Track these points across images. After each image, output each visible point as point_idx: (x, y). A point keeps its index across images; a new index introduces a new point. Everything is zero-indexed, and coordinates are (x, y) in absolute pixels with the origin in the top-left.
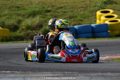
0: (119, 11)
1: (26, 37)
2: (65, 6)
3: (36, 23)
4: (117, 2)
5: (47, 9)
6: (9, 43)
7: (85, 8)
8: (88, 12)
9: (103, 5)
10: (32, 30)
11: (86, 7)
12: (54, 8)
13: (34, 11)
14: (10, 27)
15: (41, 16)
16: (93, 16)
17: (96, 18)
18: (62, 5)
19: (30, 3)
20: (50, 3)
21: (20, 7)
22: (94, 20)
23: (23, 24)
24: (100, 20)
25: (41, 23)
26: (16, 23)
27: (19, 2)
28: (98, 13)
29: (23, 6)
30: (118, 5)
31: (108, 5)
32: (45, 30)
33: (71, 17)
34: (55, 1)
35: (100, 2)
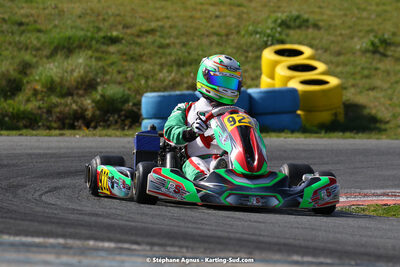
0: (326, 50)
1: (45, 116)
2: (162, 27)
3: (76, 74)
4: (321, 24)
5: (109, 34)
7: (224, 38)
8: (234, 51)
9: (279, 29)
11: (227, 35)
12: (129, 31)
13: (70, 38)
15: (90, 53)
16: (247, 61)
17: (258, 68)
18: (154, 25)
19: (57, 11)
20: (118, 15)
21: (28, 24)
22: (253, 75)
23: (37, 78)
24: (272, 77)
25: (91, 75)
26: (14, 70)
27: (22, 8)
29: (35, 22)
30: (322, 31)
31: (292, 32)
33: (181, 62)
34: (133, 9)
35: (270, 21)
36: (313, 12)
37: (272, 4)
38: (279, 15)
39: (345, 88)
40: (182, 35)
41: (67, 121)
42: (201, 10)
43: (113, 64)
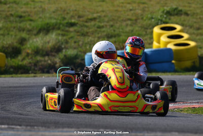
0: (191, 27)
1: (33, 67)
2: (100, 17)
3: (50, 44)
4: (189, 12)
5: (70, 21)
6: (5, 77)
7: (134, 22)
8: (140, 29)
9: (165, 16)
10: (44, 56)
11: (136, 20)
12: (81, 19)
13: (48, 24)
14: (6, 51)
15: (59, 32)
16: (146, 34)
17: (152, 38)
18: (95, 15)
19: (41, 9)
20: (76, 10)
21: (24, 17)
22: (149, 41)
23: (29, 46)
24: (159, 42)
25: (58, 44)
26: (16, 42)
27: (22, 8)
28: (157, 30)
29: (29, 15)
30: (190, 17)
31: (172, 18)
32: (65, 56)
33: (110, 36)
34: (84, 7)
35: (160, 12)
36: (185, 6)
37: (162, 2)
38: (165, 8)
39: (201, 48)
40: (111, 21)
41: (46, 70)
42: (122, 6)
43: (72, 37)
